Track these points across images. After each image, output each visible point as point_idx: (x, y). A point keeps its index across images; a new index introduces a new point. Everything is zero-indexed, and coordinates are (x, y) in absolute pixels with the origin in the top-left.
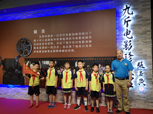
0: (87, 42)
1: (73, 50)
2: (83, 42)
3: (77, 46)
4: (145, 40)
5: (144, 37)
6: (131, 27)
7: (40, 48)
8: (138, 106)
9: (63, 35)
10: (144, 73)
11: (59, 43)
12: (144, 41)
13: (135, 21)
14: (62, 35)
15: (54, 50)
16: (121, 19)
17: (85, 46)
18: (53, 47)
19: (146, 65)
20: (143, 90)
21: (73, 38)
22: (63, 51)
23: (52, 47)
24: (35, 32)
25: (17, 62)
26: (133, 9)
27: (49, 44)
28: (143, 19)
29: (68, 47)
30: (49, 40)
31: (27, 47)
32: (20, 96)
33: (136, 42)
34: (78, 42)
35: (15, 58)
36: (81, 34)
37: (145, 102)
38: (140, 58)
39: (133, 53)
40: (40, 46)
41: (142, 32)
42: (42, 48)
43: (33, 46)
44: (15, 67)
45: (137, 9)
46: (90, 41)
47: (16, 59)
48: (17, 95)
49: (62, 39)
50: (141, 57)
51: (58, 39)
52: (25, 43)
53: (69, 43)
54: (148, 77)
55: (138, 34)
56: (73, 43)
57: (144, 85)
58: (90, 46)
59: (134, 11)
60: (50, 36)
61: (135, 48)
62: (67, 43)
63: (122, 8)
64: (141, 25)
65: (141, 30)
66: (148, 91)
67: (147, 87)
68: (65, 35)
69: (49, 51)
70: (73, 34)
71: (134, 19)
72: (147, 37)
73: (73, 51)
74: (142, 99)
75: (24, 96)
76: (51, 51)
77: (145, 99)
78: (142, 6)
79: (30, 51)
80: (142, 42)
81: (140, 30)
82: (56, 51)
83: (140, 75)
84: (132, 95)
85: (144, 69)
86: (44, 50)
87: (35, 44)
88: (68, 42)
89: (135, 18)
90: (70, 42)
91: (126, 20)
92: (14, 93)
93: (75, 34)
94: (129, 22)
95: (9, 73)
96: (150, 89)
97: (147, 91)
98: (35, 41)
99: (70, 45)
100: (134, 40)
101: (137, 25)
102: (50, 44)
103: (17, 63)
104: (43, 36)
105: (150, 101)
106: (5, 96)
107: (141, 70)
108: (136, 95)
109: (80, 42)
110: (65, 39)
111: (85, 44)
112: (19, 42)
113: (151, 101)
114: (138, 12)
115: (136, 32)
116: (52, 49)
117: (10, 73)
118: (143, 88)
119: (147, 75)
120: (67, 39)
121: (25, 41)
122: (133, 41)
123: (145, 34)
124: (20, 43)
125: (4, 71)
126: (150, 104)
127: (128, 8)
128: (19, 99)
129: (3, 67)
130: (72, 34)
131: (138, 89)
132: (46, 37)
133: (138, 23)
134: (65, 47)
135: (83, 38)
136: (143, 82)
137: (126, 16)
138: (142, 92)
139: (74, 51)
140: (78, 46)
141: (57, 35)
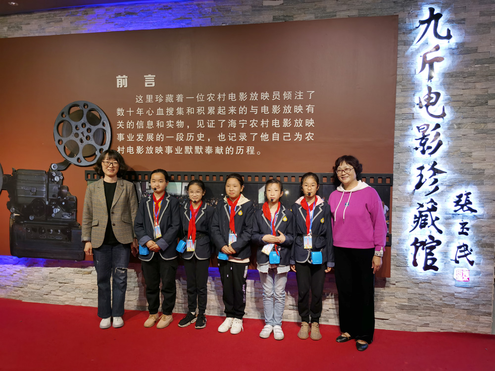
0: (298, 123)
1: (251, 150)
2: (286, 123)
3: (264, 137)
4: (483, 126)
5: (479, 114)
6: (441, 80)
7: (140, 137)
8: (447, 324)
9: (219, 97)
10: (473, 226)
11: (206, 124)
12: (478, 126)
13: (456, 63)
14: (216, 97)
15: (187, 148)
16: (412, 53)
17: (293, 137)
18: (185, 137)
19: (480, 201)
20: (466, 279)
21: (254, 110)
22: (219, 150)
23: (180, 137)
24: (122, 81)
25: (58, 183)
26: (449, 21)
27: (170, 124)
28: (481, 56)
29: (234, 139)
30: (170, 111)
31: (93, 131)
32: (69, 295)
33: (454, 128)
34: (270, 123)
35: (50, 169)
36: (282, 97)
37: (470, 312)
38: (462, 181)
39: (444, 164)
40: (140, 131)
41: (475, 97)
42: (145, 138)
43: (114, 131)
44: (52, 200)
45: (464, 23)
46: (310, 123)
47: (54, 174)
48: (58, 292)
49: (216, 111)
50: (468, 177)
51: (200, 110)
52: (84, 120)
53: (238, 126)
54: (484, 239)
55: (461, 103)
56: (253, 123)
57: (472, 263)
58: (309, 136)
59: (453, 27)
60: (175, 98)
61: (450, 148)
62: (233, 123)
63: (417, 16)
64: (472, 74)
65: (473, 92)
66: (480, 280)
67: (479, 270)
68: (227, 97)
69: (169, 150)
70: (254, 96)
71: (453, 54)
72: (489, 115)
73: (252, 153)
74: (461, 305)
75: (85, 296)
76: (179, 151)
77: (469, 306)
78: (478, 13)
79: (102, 147)
80: (473, 132)
81: (467, 91)
82: (193, 150)
83: (460, 233)
84: (432, 292)
85: (474, 213)
86: (155, 144)
87: (120, 124)
88: (237, 122)
89: (455, 51)
90: (243, 122)
91: (429, 57)
92: (50, 283)
93: (259, 97)
94: (436, 64)
95: (31, 218)
96: (487, 275)
97: (477, 280)
98: (120, 112)
99: (243, 131)
100: (448, 123)
101: (459, 76)
102: (175, 124)
103: (57, 188)
104: (149, 98)
105: (482, 309)
106: (20, 293)
107: (464, 216)
108: (443, 293)
109: (276, 123)
110: (227, 110)
111: (292, 130)
112: (62, 114)
113: (487, 311)
114: (467, 33)
115: (457, 98)
116: (183, 144)
117: (34, 220)
118: (466, 273)
119: (480, 232)
120: (232, 110)
121: (85, 111)
122: (447, 127)
123: (482, 104)
124: (67, 118)
125: (12, 214)
126: (483, 319)
127: (435, 17)
128: (67, 303)
129: (9, 200)
130: (249, 96)
131: (451, 275)
132: (161, 100)
133: (465, 70)
134: (227, 137)
135: (287, 109)
136: (468, 254)
137: (426, 43)
138: (461, 284)
139: (255, 151)
140: (270, 137)
141: (200, 97)
